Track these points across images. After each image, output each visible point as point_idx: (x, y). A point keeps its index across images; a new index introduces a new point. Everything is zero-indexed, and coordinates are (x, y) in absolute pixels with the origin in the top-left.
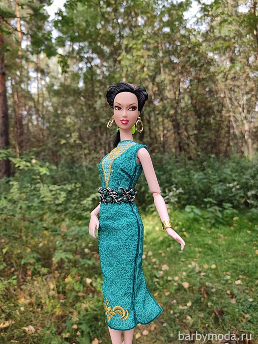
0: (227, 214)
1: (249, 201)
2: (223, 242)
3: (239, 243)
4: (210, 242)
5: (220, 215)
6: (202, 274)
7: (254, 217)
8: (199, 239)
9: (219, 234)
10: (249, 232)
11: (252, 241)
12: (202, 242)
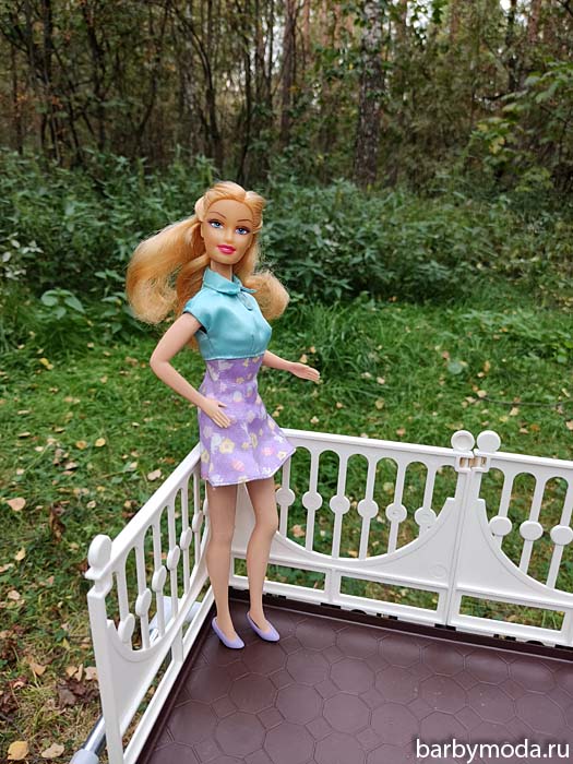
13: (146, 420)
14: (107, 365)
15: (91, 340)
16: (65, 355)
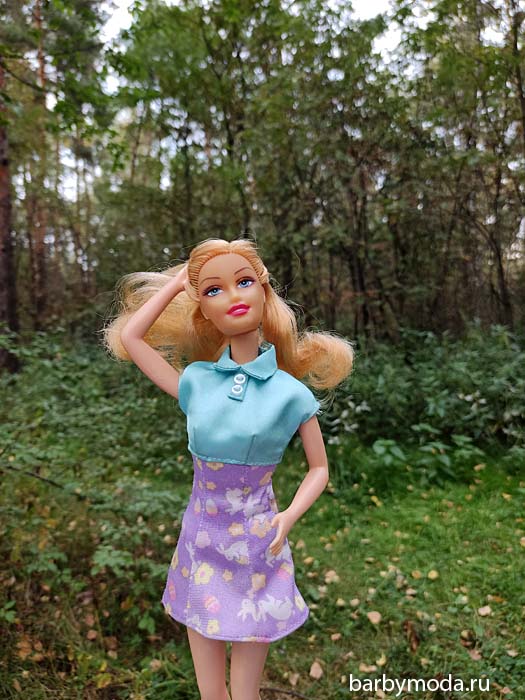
0: (462, 457)
1: (506, 431)
2: (454, 519)
3: (487, 520)
4: (427, 519)
5: (446, 460)
6: (410, 591)
7: (517, 464)
8: (405, 512)
9: (444, 502)
10: (507, 496)
11: (512, 516)
12: (409, 519)
13: (468, 559)
14: (427, 506)
15: (410, 483)
16: (390, 495)
